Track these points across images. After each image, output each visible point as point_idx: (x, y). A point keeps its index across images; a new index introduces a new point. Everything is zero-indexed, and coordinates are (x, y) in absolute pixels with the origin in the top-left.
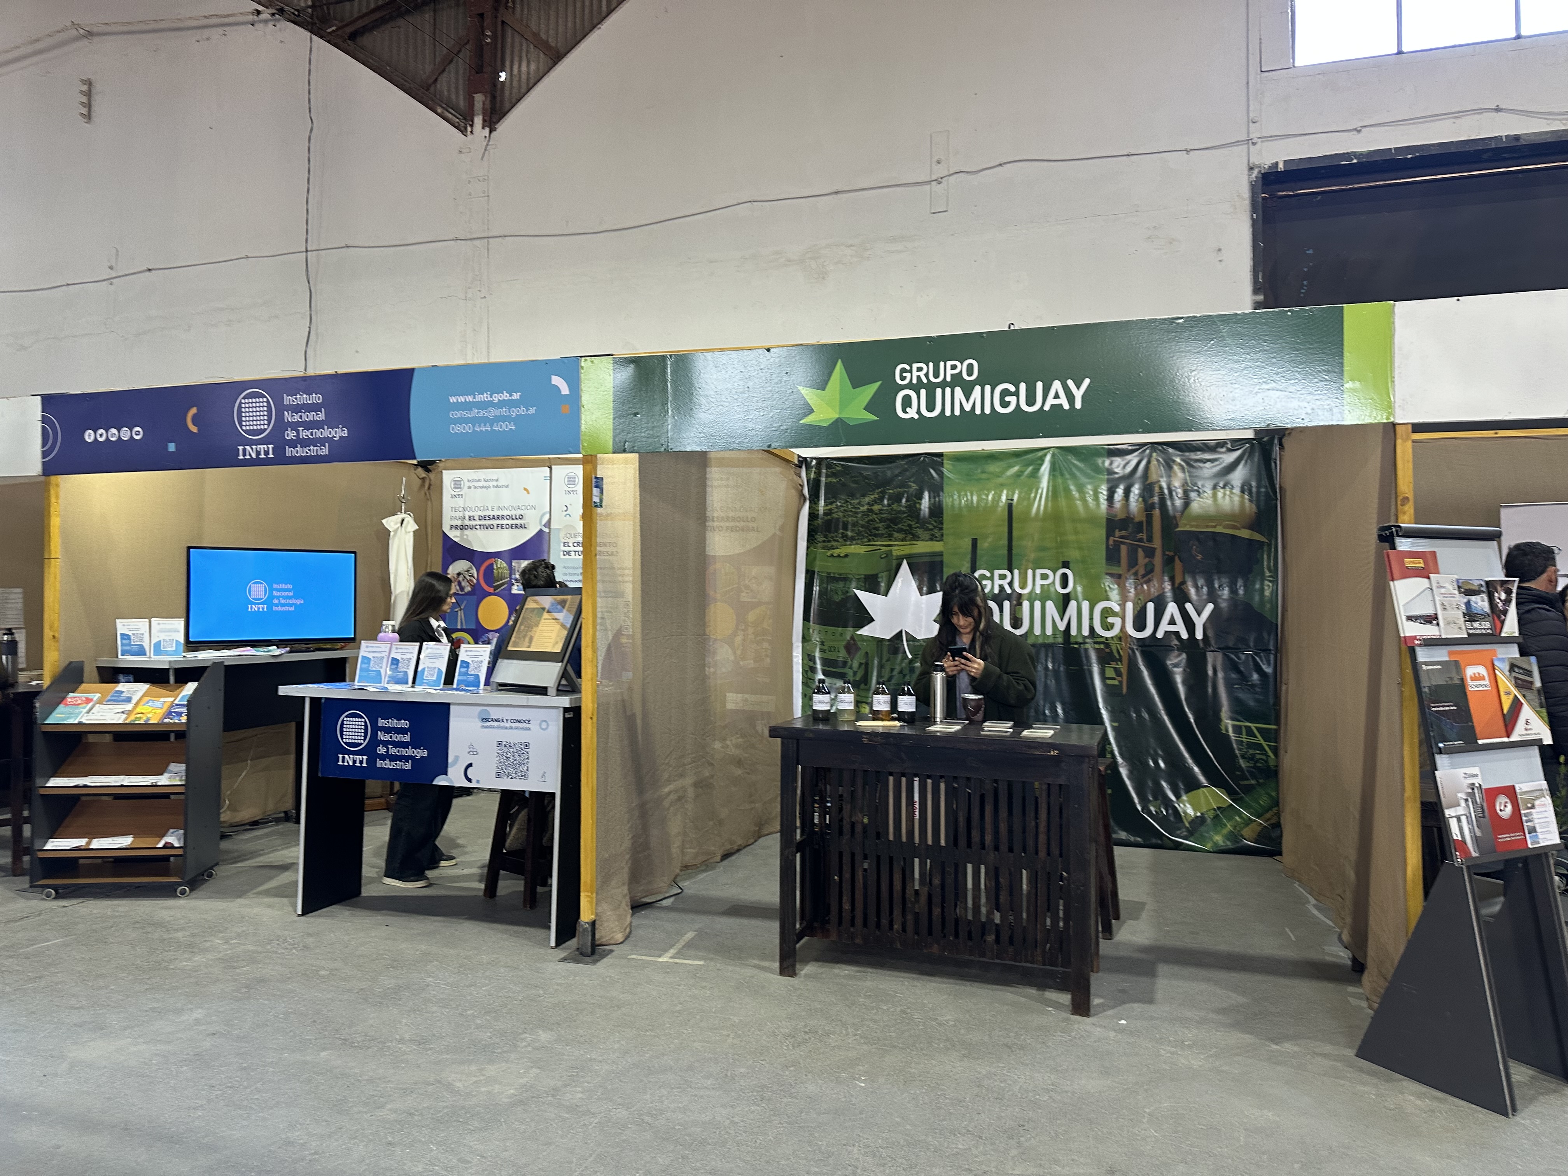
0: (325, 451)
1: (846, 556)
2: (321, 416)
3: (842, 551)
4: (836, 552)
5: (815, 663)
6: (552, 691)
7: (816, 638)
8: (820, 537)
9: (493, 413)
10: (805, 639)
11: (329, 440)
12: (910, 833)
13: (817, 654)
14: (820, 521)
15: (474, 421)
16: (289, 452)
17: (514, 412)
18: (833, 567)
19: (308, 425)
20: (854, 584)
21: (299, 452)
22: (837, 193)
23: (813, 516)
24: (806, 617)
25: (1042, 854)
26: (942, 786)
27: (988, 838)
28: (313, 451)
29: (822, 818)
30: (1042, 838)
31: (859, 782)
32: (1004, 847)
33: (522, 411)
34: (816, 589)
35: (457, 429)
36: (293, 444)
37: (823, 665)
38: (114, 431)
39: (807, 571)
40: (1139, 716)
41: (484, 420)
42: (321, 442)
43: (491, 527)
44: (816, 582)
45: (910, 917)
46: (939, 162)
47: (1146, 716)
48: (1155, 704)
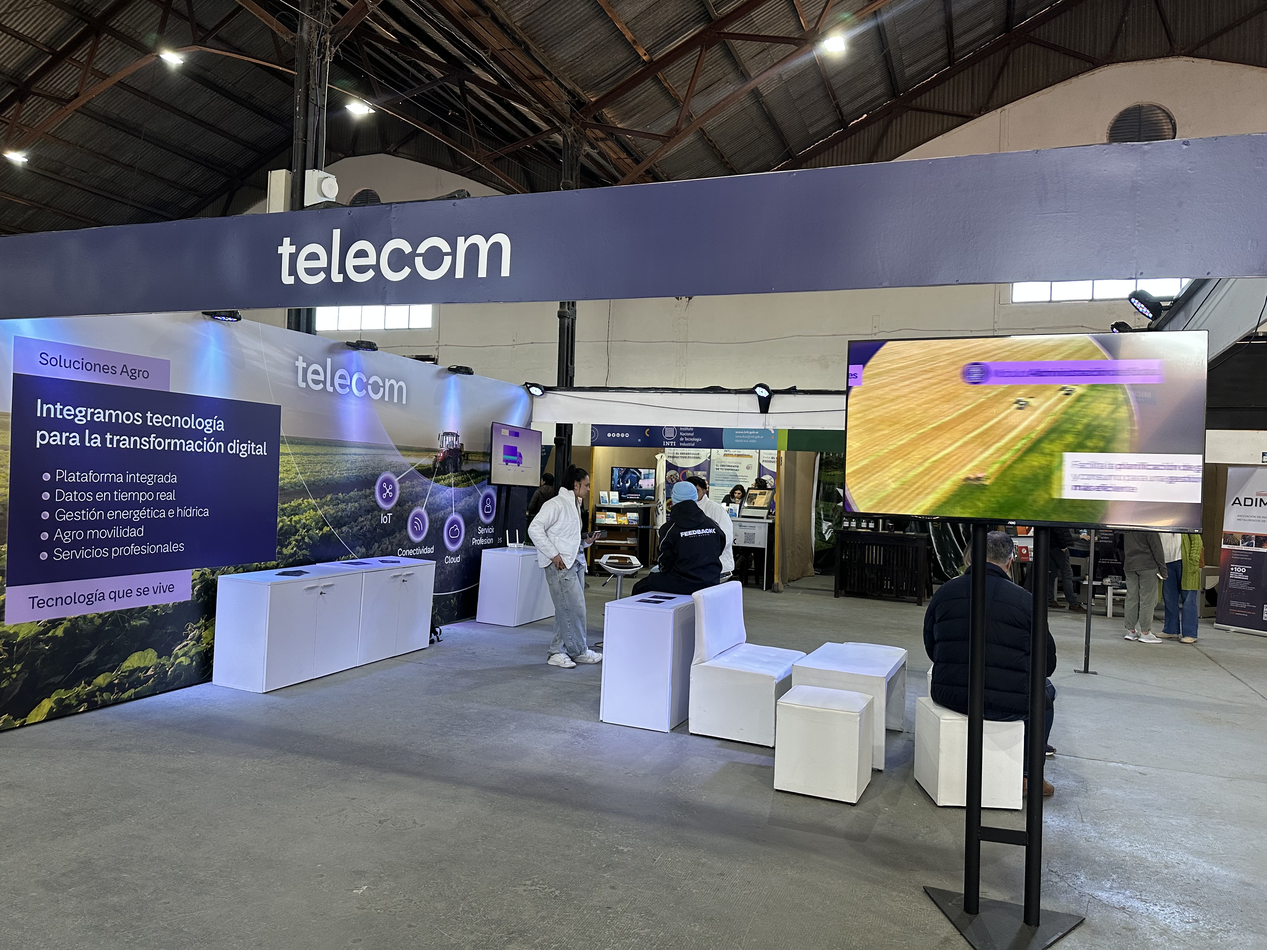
0: (693, 445)
1: (834, 475)
2: (692, 434)
3: (832, 473)
4: (829, 473)
5: (821, 515)
6: (765, 518)
7: (821, 506)
8: (823, 468)
9: (749, 437)
10: (816, 506)
11: (695, 442)
12: (872, 561)
13: (822, 512)
14: (824, 461)
15: (743, 439)
16: (681, 444)
17: (756, 437)
18: (828, 479)
19: (688, 437)
20: (836, 485)
21: (684, 444)
22: (834, 335)
23: (821, 459)
24: (817, 498)
25: (910, 567)
26: (882, 548)
27: (895, 562)
28: (689, 444)
29: (845, 557)
30: (910, 562)
31: (857, 547)
32: (899, 565)
33: (759, 437)
34: (821, 488)
35: (737, 441)
36: (682, 442)
37: (824, 516)
38: (618, 434)
39: (818, 480)
40: (945, 538)
41: (745, 439)
42: (692, 442)
43: (686, 457)
44: (822, 484)
45: (871, 584)
46: (875, 327)
47: (948, 538)
48: (951, 534)
